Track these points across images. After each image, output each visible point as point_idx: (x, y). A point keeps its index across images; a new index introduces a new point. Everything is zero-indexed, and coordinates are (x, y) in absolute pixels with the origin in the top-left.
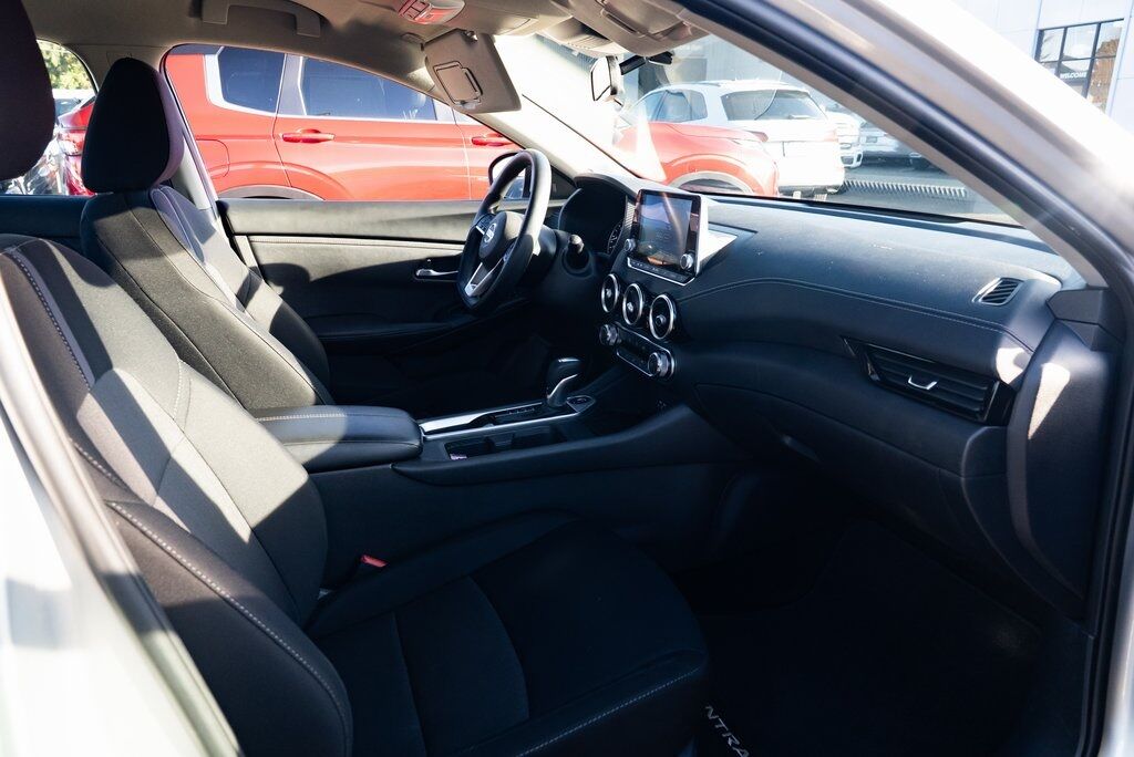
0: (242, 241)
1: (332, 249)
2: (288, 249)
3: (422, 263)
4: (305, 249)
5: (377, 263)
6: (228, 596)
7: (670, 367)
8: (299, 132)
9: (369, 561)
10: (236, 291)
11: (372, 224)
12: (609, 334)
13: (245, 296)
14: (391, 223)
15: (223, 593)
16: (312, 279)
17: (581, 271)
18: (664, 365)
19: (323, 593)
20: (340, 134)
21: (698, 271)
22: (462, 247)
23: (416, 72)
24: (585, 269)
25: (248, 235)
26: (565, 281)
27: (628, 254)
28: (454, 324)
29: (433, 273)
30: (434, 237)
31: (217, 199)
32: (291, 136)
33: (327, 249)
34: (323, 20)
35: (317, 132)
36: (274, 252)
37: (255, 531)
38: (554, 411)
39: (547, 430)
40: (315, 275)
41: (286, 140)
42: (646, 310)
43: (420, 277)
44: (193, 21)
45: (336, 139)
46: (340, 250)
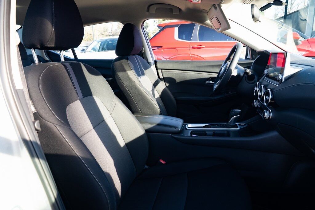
0: (160, 71)
1: (183, 74)
2: (171, 73)
3: (208, 79)
4: (175, 74)
5: (195, 78)
6: (79, 156)
7: (270, 116)
8: (196, 46)
9: (162, 161)
10: (153, 83)
11: (194, 67)
12: (255, 103)
13: (155, 85)
14: (200, 67)
15: (78, 155)
16: (177, 82)
17: (252, 82)
18: (267, 115)
19: (146, 167)
20: (207, 46)
21: (283, 80)
22: (217, 74)
23: (207, 21)
24: (253, 81)
25: (161, 69)
26: (245, 85)
27: (265, 76)
28: (216, 98)
29: (211, 82)
30: (212, 71)
31: (155, 60)
32: (194, 47)
33: (181, 74)
34: (180, 9)
35: (201, 45)
36: (167, 74)
37: (127, 145)
38: (230, 127)
39: (226, 132)
40: (177, 81)
41: (192, 48)
42: (264, 95)
43: (207, 83)
44: (147, 13)
45: (206, 47)
46: (185, 74)
